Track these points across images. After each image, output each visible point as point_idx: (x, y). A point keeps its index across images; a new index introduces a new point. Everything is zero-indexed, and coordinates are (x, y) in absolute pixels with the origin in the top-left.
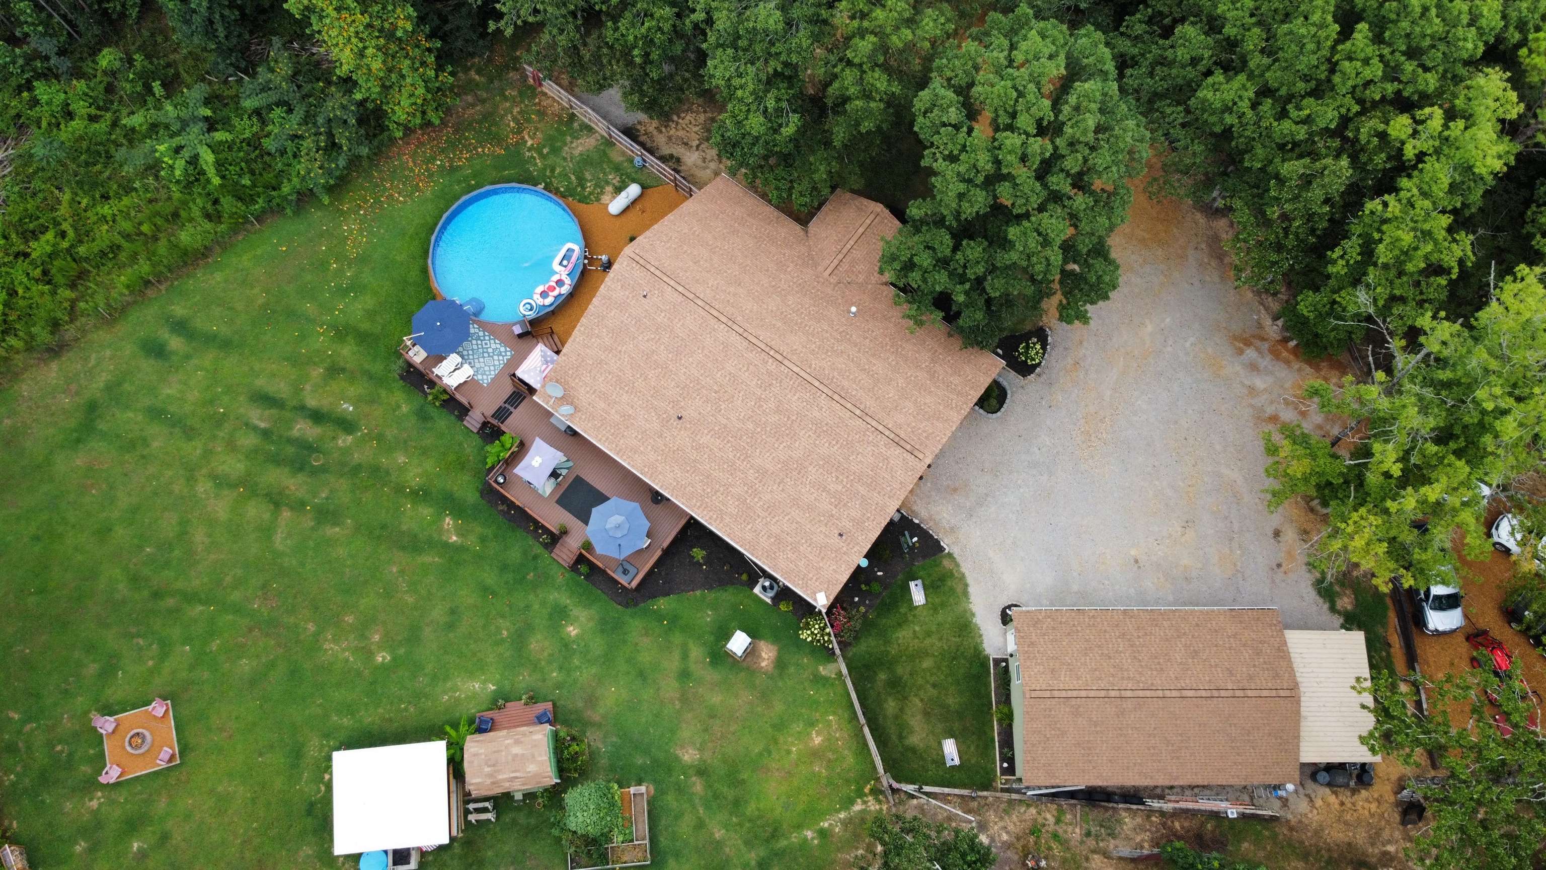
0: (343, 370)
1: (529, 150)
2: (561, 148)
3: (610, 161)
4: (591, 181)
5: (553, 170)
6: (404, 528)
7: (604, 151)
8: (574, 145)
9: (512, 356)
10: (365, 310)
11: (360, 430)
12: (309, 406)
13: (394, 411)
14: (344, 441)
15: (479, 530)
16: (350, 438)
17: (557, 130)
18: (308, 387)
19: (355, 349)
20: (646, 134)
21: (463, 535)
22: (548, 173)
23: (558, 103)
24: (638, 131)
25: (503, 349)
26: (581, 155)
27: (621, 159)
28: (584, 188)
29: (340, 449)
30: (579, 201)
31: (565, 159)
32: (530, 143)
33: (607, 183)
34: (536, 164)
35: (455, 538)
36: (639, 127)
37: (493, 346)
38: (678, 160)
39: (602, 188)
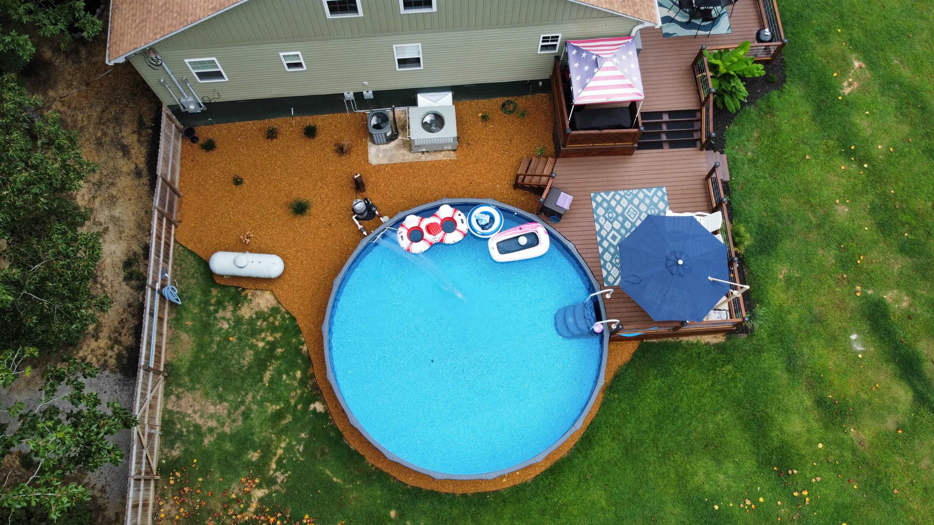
0: (820, 402)
1: (272, 481)
2: (232, 437)
3: (201, 347)
4: (253, 347)
5: (278, 416)
6: (906, 129)
7: (190, 371)
8: (213, 423)
9: (597, 192)
10: (719, 462)
11: (865, 297)
12: (911, 394)
13: (799, 280)
14: (897, 301)
15: (820, 49)
16: (888, 296)
17: (205, 472)
18: (890, 423)
19: (780, 418)
20: (117, 341)
21: (844, 59)
22: (289, 418)
23: (157, 508)
24: (119, 357)
25: (601, 211)
26: (221, 399)
27: (185, 337)
28: (273, 346)
29: (913, 295)
30: (298, 331)
31: (246, 415)
32: (259, 493)
33: (239, 321)
34: (289, 449)
35: (857, 64)
36: (112, 362)
37: (608, 226)
38: (128, 264)
39: (251, 322)
